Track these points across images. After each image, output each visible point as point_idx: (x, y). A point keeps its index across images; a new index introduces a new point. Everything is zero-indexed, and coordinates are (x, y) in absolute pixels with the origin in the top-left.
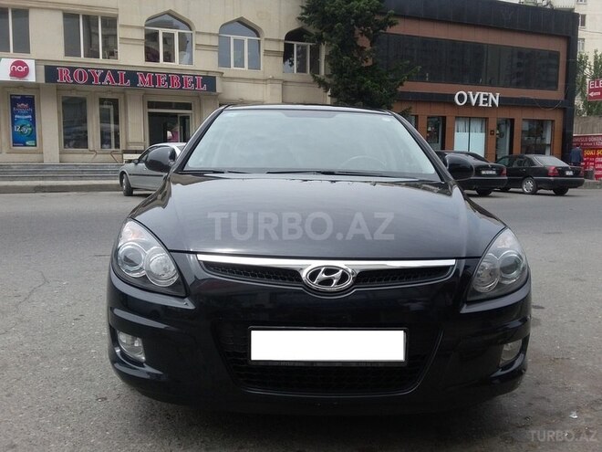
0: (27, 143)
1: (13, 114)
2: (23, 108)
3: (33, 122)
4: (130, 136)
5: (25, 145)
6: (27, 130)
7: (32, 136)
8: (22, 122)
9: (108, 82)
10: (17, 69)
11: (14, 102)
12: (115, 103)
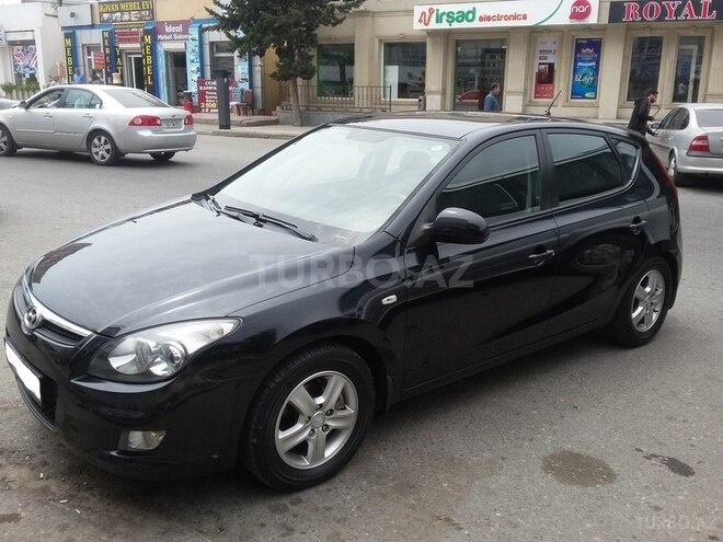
0: (587, 95)
1: (576, 61)
2: (588, 54)
3: (596, 70)
4: (710, 86)
5: (584, 98)
6: (587, 80)
7: (593, 87)
8: (585, 70)
9: (686, 16)
10: (578, 9)
11: (579, 47)
12: (700, 41)
